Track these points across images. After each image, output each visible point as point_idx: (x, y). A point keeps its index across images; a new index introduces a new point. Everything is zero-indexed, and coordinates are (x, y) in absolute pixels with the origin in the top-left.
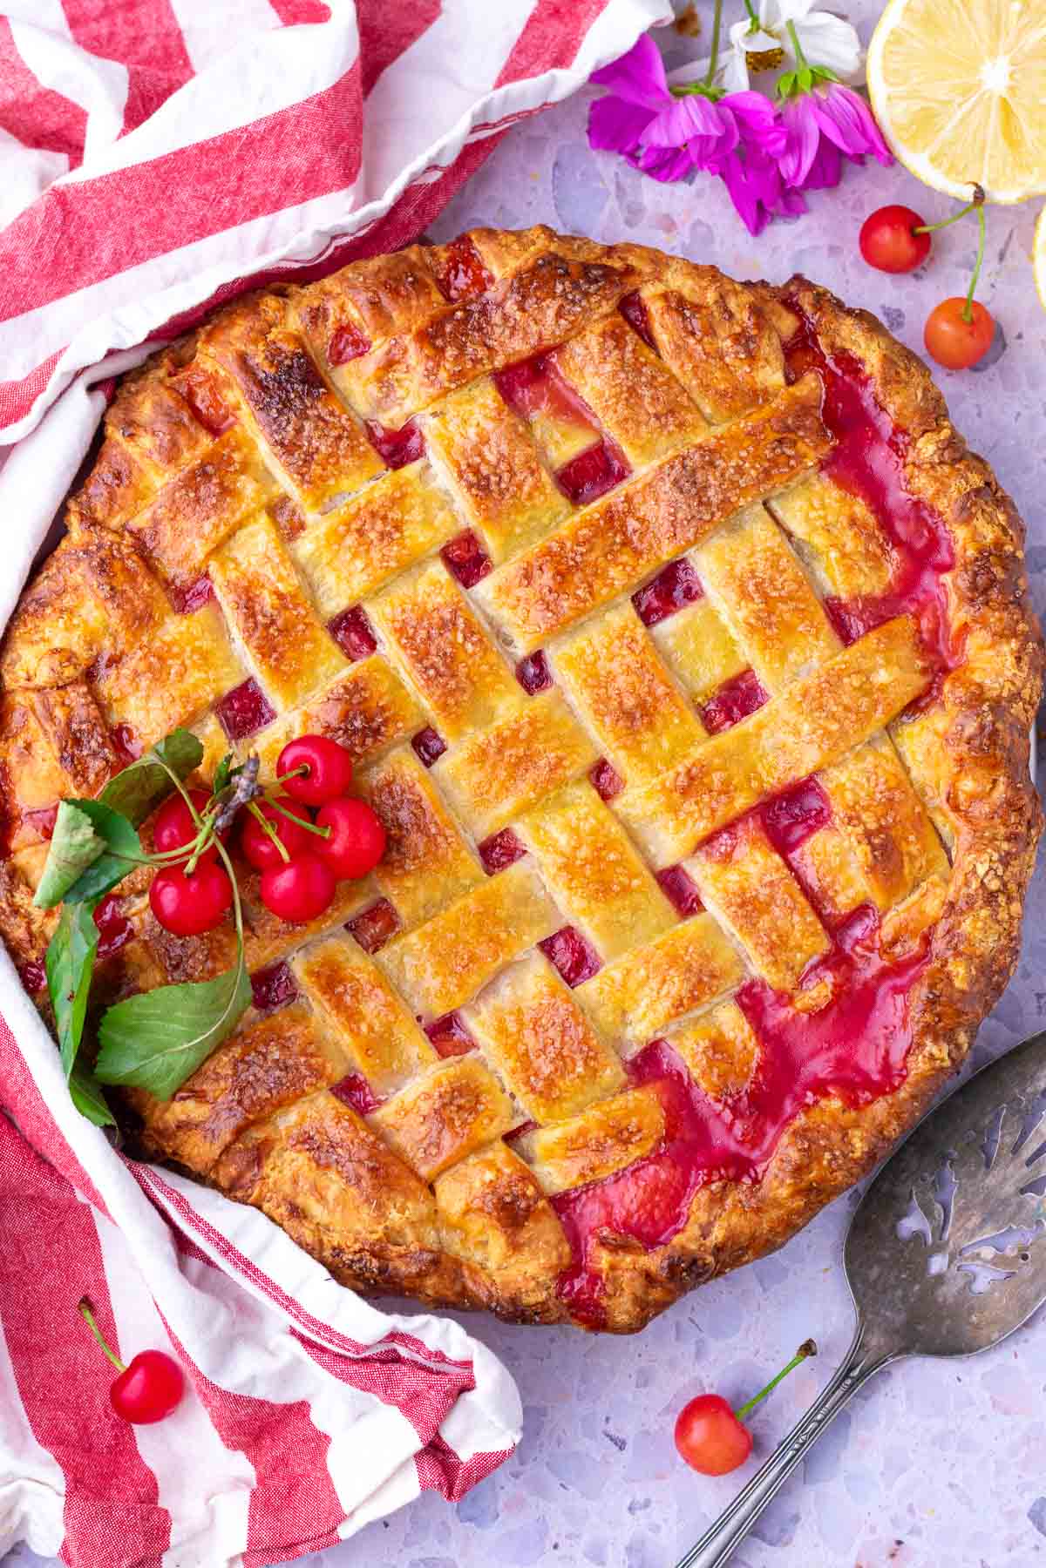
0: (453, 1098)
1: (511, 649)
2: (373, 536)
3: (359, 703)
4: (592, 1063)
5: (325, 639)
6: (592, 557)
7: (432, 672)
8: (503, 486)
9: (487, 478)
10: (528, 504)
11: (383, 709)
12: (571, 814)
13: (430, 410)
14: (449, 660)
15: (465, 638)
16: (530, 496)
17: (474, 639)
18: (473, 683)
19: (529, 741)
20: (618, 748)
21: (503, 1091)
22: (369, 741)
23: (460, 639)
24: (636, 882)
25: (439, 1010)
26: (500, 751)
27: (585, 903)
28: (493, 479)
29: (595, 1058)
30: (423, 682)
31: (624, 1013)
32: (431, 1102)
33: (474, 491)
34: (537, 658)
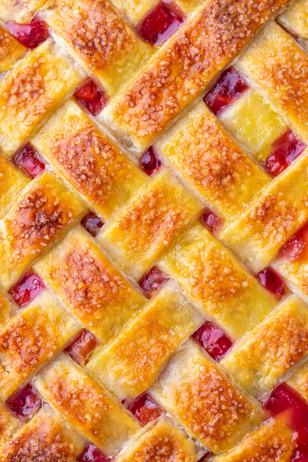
0: (156, 451)
1: (132, 149)
2: (26, 95)
3: (41, 207)
4: (242, 411)
5: (10, 169)
6: (172, 77)
7: (83, 177)
8: (104, 44)
9: (92, 41)
10: (123, 52)
11: (56, 207)
12: (193, 249)
13: (46, 6)
14: (93, 167)
15: (100, 149)
16: (123, 47)
17: (107, 148)
18: (112, 178)
19: (155, 207)
20: (215, 199)
21: (187, 437)
22: (52, 230)
23: (97, 149)
24: (245, 284)
25: (135, 394)
26: (139, 218)
27: (214, 306)
28: (96, 41)
29: (243, 408)
30: (79, 185)
31: (255, 371)
32: (143, 457)
33: (85, 51)
34: (151, 151)
